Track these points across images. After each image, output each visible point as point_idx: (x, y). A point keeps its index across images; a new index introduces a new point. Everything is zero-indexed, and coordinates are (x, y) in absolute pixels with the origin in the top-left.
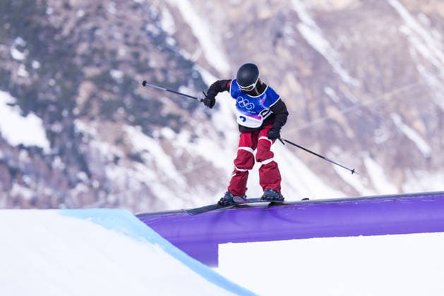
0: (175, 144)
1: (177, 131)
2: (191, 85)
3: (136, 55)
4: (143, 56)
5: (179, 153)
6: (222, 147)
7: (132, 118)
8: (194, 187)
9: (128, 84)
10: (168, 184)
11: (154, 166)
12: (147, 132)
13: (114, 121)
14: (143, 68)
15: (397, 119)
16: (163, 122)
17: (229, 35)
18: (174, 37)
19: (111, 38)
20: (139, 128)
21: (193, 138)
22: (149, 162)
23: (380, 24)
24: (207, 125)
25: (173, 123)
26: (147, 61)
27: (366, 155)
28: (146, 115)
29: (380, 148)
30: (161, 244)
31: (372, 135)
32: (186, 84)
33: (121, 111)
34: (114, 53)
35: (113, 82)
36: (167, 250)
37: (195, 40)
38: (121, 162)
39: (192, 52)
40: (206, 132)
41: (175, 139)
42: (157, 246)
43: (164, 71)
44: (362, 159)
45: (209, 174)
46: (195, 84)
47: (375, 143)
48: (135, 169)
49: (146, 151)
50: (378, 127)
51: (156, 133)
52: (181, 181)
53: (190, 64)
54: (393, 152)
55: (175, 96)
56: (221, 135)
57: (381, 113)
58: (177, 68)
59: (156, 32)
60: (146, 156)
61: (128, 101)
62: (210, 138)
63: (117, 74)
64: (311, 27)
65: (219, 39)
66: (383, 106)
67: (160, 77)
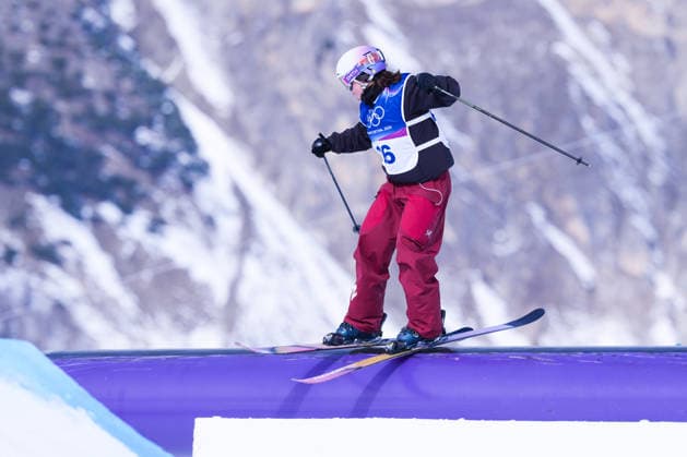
0: (122, 233)
1: (127, 209)
2: (159, 127)
3: (60, 64)
4: (73, 65)
5: (127, 250)
6: (209, 245)
7: (43, 180)
8: (153, 316)
9: (41, 115)
10: (103, 306)
11: (80, 272)
12: (71, 208)
13: (10, 183)
14: (71, 89)
15: (537, 214)
16: (102, 192)
17: (236, 38)
18: (132, 34)
19: (15, 29)
20: (55, 199)
21: (156, 225)
22: (70, 265)
23: (517, 38)
24: (184, 203)
25: (120, 194)
26: (79, 76)
27: (475, 275)
28: (71, 176)
29: (502, 264)
30: (87, 409)
31: (490, 239)
32: (149, 124)
33: (24, 167)
34: (19, 57)
35: (12, 110)
36: (98, 421)
37: (172, 44)
38: (19, 260)
39: (164, 64)
40: (180, 214)
41: (123, 223)
42: (81, 413)
43: (110, 97)
44: (468, 284)
45: (180, 293)
46: (166, 125)
47: (495, 257)
48: (43, 276)
49: (66, 243)
50: (500, 226)
51: (87, 211)
52: (127, 302)
53: (158, 88)
54: (527, 274)
55: (127, 145)
56: (209, 222)
57: (509, 202)
58: (134, 93)
59: (99, 23)
60: (65, 253)
61: (39, 147)
62: (188, 226)
63: (21, 97)
64: (389, 35)
65: (216, 44)
66: (512, 188)
67: (101, 107)
